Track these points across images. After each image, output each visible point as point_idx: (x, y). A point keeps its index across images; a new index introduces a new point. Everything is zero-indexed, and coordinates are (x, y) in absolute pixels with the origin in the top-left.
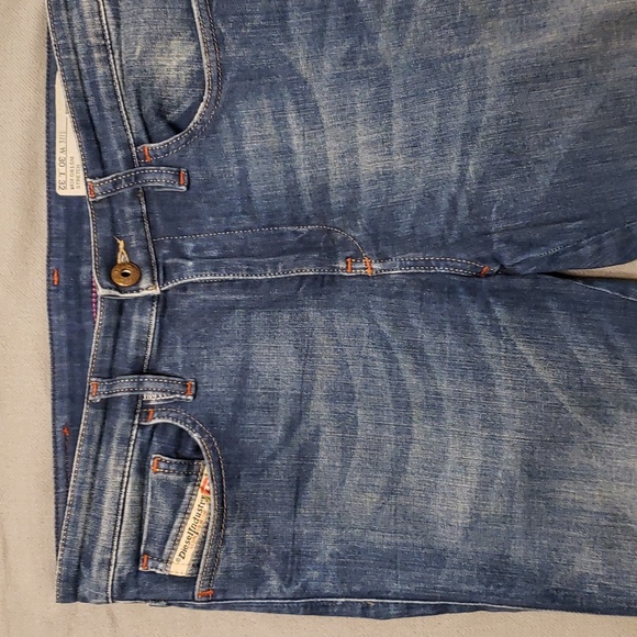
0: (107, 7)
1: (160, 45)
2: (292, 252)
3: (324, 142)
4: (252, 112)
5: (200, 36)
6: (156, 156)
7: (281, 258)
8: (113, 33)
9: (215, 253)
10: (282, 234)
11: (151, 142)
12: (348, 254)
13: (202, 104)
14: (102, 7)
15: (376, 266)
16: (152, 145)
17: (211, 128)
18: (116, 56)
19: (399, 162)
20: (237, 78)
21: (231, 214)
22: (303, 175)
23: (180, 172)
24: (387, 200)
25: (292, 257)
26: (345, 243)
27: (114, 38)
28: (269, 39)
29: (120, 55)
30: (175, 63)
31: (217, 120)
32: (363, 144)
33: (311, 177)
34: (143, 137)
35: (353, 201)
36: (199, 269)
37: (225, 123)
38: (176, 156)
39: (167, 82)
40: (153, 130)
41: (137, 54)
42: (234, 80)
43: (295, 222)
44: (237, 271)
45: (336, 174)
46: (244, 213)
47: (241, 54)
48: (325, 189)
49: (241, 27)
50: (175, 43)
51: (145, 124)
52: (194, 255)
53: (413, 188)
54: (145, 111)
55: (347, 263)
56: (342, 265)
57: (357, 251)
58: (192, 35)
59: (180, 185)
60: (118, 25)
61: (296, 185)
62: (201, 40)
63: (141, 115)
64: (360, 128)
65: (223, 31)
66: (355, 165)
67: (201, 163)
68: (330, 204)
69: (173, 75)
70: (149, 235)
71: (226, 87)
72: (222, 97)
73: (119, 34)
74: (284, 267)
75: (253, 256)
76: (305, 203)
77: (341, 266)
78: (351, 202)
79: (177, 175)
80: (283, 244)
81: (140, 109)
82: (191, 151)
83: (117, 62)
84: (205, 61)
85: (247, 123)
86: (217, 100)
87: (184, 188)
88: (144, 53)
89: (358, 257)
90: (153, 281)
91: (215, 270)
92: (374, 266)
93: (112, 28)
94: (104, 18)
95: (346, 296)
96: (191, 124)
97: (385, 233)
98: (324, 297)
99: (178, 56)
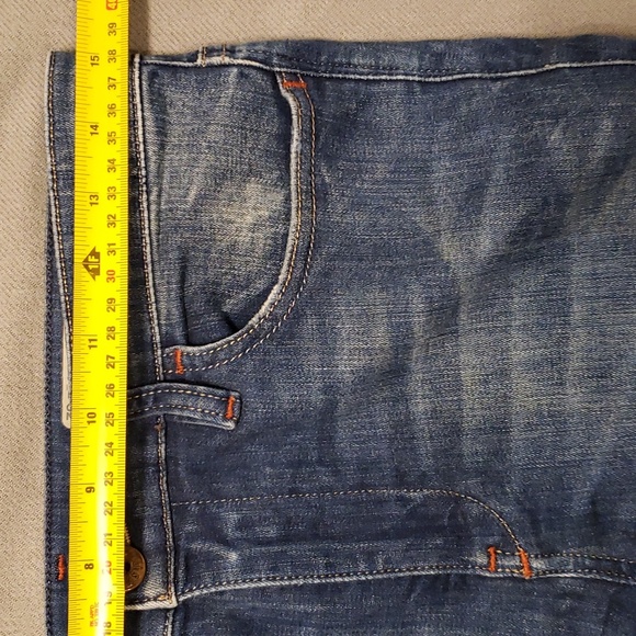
0: (147, 114)
1: (229, 188)
2: (400, 534)
3: (456, 354)
4: (356, 310)
5: (293, 181)
6: (194, 366)
7: (380, 544)
8: (153, 158)
9: (272, 532)
10: (380, 502)
11: (189, 344)
12: (491, 540)
13: (276, 288)
14: (139, 114)
15: (537, 564)
16: (190, 349)
17: (287, 329)
18: (153, 197)
19: (574, 399)
20: (337, 256)
21: (300, 464)
22: (420, 407)
23: (228, 398)
24: (553, 457)
25: (401, 545)
26: (484, 521)
27: (153, 167)
28: (396, 200)
29: (159, 196)
30: (249, 219)
31: (297, 316)
32: (520, 363)
33: (434, 410)
34: (178, 333)
35: (498, 453)
36: (247, 567)
37: (311, 322)
38: (224, 371)
39: (233, 246)
40: (196, 325)
41: (191, 199)
42: (332, 258)
43: (401, 480)
44: (309, 567)
45: (473, 408)
46: (320, 462)
47: (349, 219)
48: (456, 430)
49: (354, 179)
50: (252, 188)
51: (184, 313)
52: (238, 534)
53: (598, 442)
54: (190, 292)
55: (489, 556)
56: (481, 559)
57: (504, 535)
58: (280, 178)
59: (225, 418)
60: (162, 146)
61: (409, 421)
62: (293, 188)
63: (182, 299)
64: (517, 336)
65: (327, 180)
66: (505, 396)
67: (264, 384)
68: (461, 456)
69: (244, 238)
70: (165, 498)
71: (318, 265)
72: (309, 280)
73: (161, 160)
74: (386, 561)
75: (333, 538)
76: (422, 451)
77: (479, 561)
78: (496, 454)
79: (224, 402)
80: (382, 519)
81: (182, 288)
82: (249, 366)
83: (153, 207)
84: (294, 221)
85: (345, 328)
86: (300, 284)
87: (231, 425)
88: (202, 198)
89: (506, 547)
90: (166, 584)
91: (274, 569)
92: (535, 564)
93: (152, 149)
94: (140, 132)
95: (484, 608)
96: (255, 319)
97: (549, 510)
98: (448, 608)
99: (255, 208)
